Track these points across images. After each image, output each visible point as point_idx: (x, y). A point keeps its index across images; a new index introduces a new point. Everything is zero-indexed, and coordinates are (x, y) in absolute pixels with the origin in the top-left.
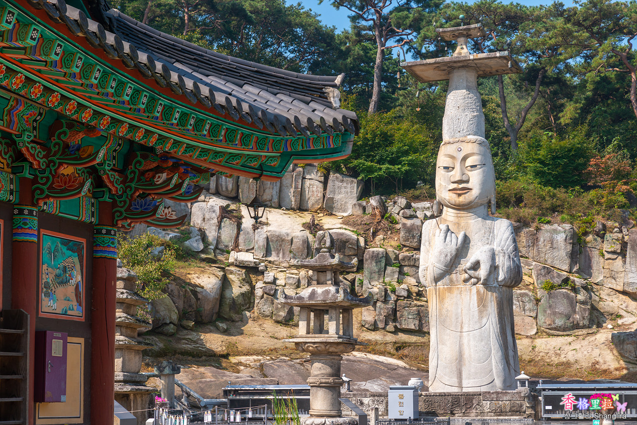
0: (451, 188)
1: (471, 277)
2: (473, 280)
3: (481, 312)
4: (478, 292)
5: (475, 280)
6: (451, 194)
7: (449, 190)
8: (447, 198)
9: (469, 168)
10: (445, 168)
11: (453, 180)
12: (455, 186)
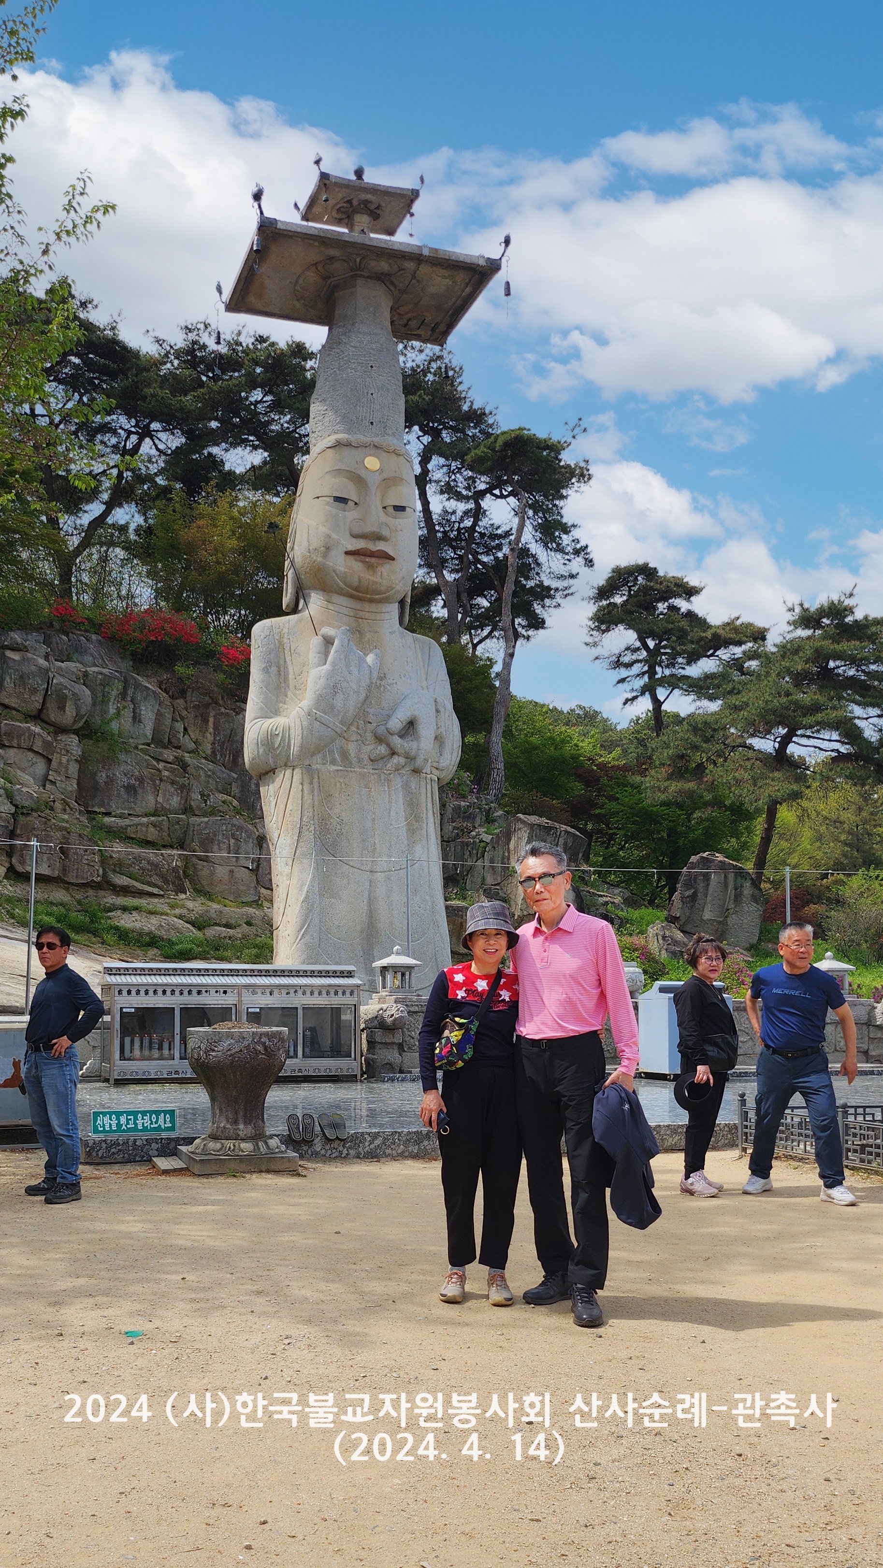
0: (350, 548)
1: (393, 753)
2: (395, 760)
3: (412, 831)
4: (406, 786)
5: (402, 760)
6: (351, 560)
7: (347, 553)
8: (341, 569)
9: (391, 510)
10: (338, 499)
11: (357, 530)
12: (360, 544)
